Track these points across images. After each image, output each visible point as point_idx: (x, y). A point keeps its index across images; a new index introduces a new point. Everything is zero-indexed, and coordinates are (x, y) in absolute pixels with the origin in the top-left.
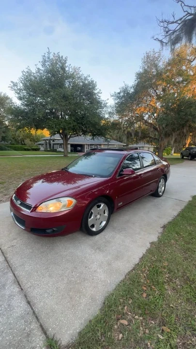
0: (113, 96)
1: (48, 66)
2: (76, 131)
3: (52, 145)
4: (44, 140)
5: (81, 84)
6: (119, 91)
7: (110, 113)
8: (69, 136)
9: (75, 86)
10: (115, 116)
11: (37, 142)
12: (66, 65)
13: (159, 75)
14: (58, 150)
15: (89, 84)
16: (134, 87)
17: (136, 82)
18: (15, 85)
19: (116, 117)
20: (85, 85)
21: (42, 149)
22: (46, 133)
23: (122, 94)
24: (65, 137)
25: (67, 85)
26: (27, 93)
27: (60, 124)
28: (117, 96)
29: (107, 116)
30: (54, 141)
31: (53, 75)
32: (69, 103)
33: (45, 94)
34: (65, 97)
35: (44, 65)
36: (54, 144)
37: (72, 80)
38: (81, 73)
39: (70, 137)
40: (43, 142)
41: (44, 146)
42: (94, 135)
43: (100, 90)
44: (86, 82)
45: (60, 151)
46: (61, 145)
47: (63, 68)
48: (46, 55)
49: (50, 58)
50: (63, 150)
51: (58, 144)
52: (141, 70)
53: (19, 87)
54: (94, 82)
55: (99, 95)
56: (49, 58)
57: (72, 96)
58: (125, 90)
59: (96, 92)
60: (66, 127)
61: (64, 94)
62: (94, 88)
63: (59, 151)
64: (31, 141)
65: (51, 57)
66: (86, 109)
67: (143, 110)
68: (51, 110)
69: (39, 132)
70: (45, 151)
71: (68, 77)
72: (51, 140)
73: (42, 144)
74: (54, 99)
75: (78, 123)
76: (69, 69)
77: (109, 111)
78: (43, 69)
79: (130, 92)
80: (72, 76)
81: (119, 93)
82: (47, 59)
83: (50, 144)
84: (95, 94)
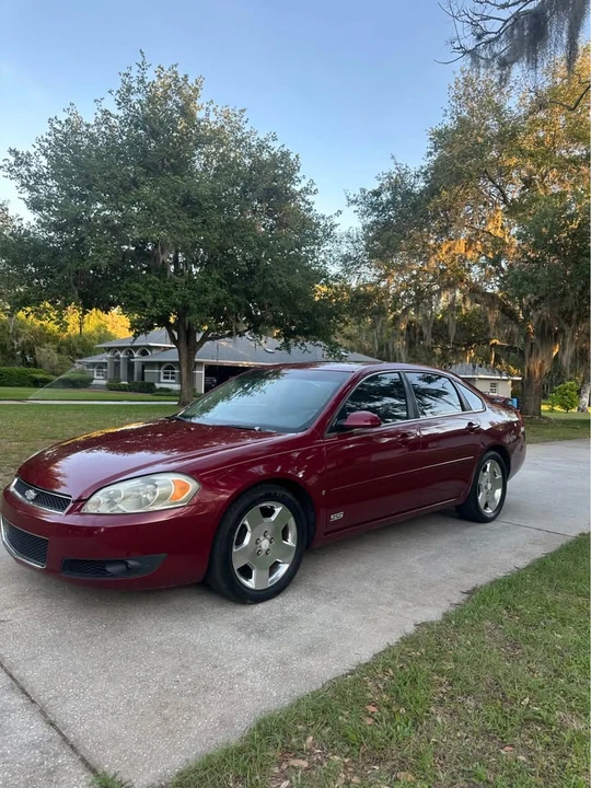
0: (355, 202)
1: (137, 106)
2: (225, 320)
3: (137, 369)
4: (109, 349)
5: (247, 161)
6: (376, 187)
7: (346, 259)
8: (199, 337)
9: (227, 168)
10: (364, 269)
11: (81, 357)
12: (199, 102)
13: (508, 137)
14: (158, 386)
15: (275, 162)
16: (426, 173)
17: (433, 158)
18: (21, 159)
19: (368, 274)
20: (259, 166)
21: (99, 381)
22: (117, 324)
23: (386, 196)
24: (186, 340)
25: (198, 164)
26: (61, 187)
27: (168, 294)
28: (372, 203)
29: (334, 269)
30: (144, 353)
31: (154, 134)
32: (204, 222)
33: (121, 191)
34: (190, 204)
35: (123, 101)
36: (145, 365)
37: (218, 148)
38: (247, 128)
39: (205, 339)
40: (105, 357)
41: (109, 370)
42: (288, 334)
43: (312, 182)
44: (265, 156)
45: (168, 390)
46: (170, 366)
47: (186, 112)
48: (134, 74)
49: (147, 81)
50: (176, 387)
51: (160, 364)
52: (449, 123)
53: (33, 169)
54: (292, 157)
55: (309, 198)
56: (141, 81)
57: (216, 199)
58: (397, 185)
59: (297, 188)
60: (191, 304)
61: (188, 195)
62: (289, 175)
63: (161, 389)
64: (59, 351)
65: (151, 77)
66: (263, 245)
67: (460, 247)
68: (140, 245)
69: (95, 319)
70: (110, 388)
71: (202, 141)
72: (136, 348)
73: (101, 366)
74: (151, 209)
75: (234, 292)
76: (208, 115)
77: (344, 250)
78: (121, 113)
79: (416, 190)
80: (216, 137)
81: (377, 193)
82: (135, 85)
83: (131, 366)
84: (293, 196)
